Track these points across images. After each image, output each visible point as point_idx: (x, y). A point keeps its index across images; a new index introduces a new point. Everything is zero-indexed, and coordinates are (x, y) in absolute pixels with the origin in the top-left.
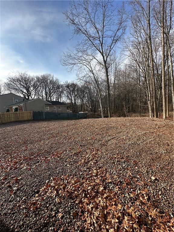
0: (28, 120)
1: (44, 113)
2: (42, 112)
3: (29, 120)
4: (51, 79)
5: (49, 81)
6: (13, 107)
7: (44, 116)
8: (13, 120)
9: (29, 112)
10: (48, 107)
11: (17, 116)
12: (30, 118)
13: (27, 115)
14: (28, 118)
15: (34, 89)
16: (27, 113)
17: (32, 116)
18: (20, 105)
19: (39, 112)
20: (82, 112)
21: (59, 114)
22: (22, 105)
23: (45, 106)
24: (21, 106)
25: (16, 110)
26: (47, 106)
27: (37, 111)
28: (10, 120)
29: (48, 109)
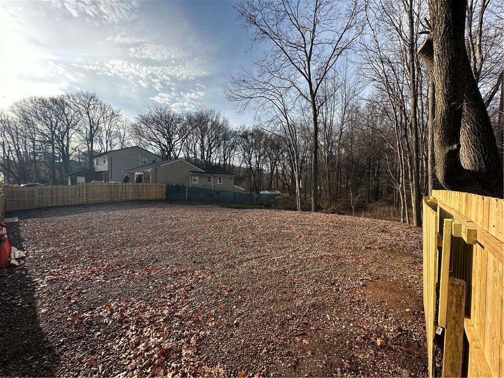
0: (156, 200)
1: (187, 188)
2: (183, 186)
3: (159, 200)
4: (214, 120)
5: (209, 124)
6: (136, 173)
7: (187, 194)
8: (130, 197)
9: (160, 184)
10: (197, 178)
11: (137, 191)
12: (160, 197)
13: (155, 190)
14: (156, 195)
15: (180, 138)
16: (156, 187)
17: (164, 193)
18: (147, 170)
19: (178, 186)
20: (267, 192)
21: (218, 192)
22: (149, 170)
23: (192, 175)
24: (147, 172)
25: (140, 179)
26: (195, 176)
27: (175, 185)
28: (126, 197)
29: (196, 181)
